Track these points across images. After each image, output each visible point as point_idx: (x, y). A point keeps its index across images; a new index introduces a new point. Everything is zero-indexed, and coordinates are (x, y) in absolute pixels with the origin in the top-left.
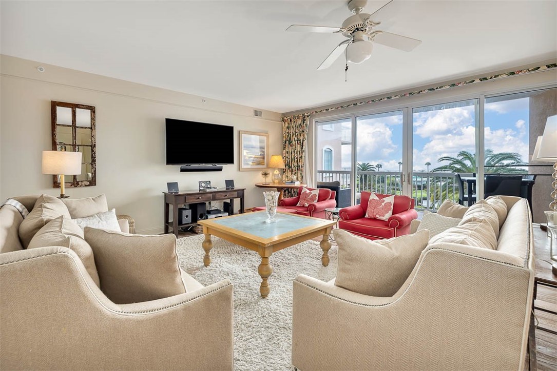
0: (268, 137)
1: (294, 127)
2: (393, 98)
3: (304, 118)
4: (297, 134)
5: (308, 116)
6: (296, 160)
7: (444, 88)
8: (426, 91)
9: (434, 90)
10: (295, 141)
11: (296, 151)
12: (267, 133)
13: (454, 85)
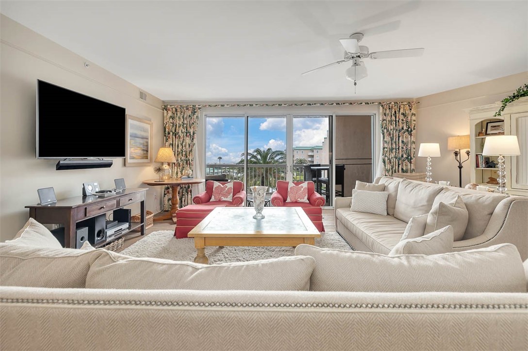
0: (151, 125)
1: (181, 118)
2: (283, 105)
3: (195, 109)
4: (185, 125)
5: (199, 109)
6: (184, 153)
7: (317, 105)
8: (306, 105)
9: (311, 105)
10: (182, 132)
11: (184, 143)
12: (150, 121)
13: (322, 104)
